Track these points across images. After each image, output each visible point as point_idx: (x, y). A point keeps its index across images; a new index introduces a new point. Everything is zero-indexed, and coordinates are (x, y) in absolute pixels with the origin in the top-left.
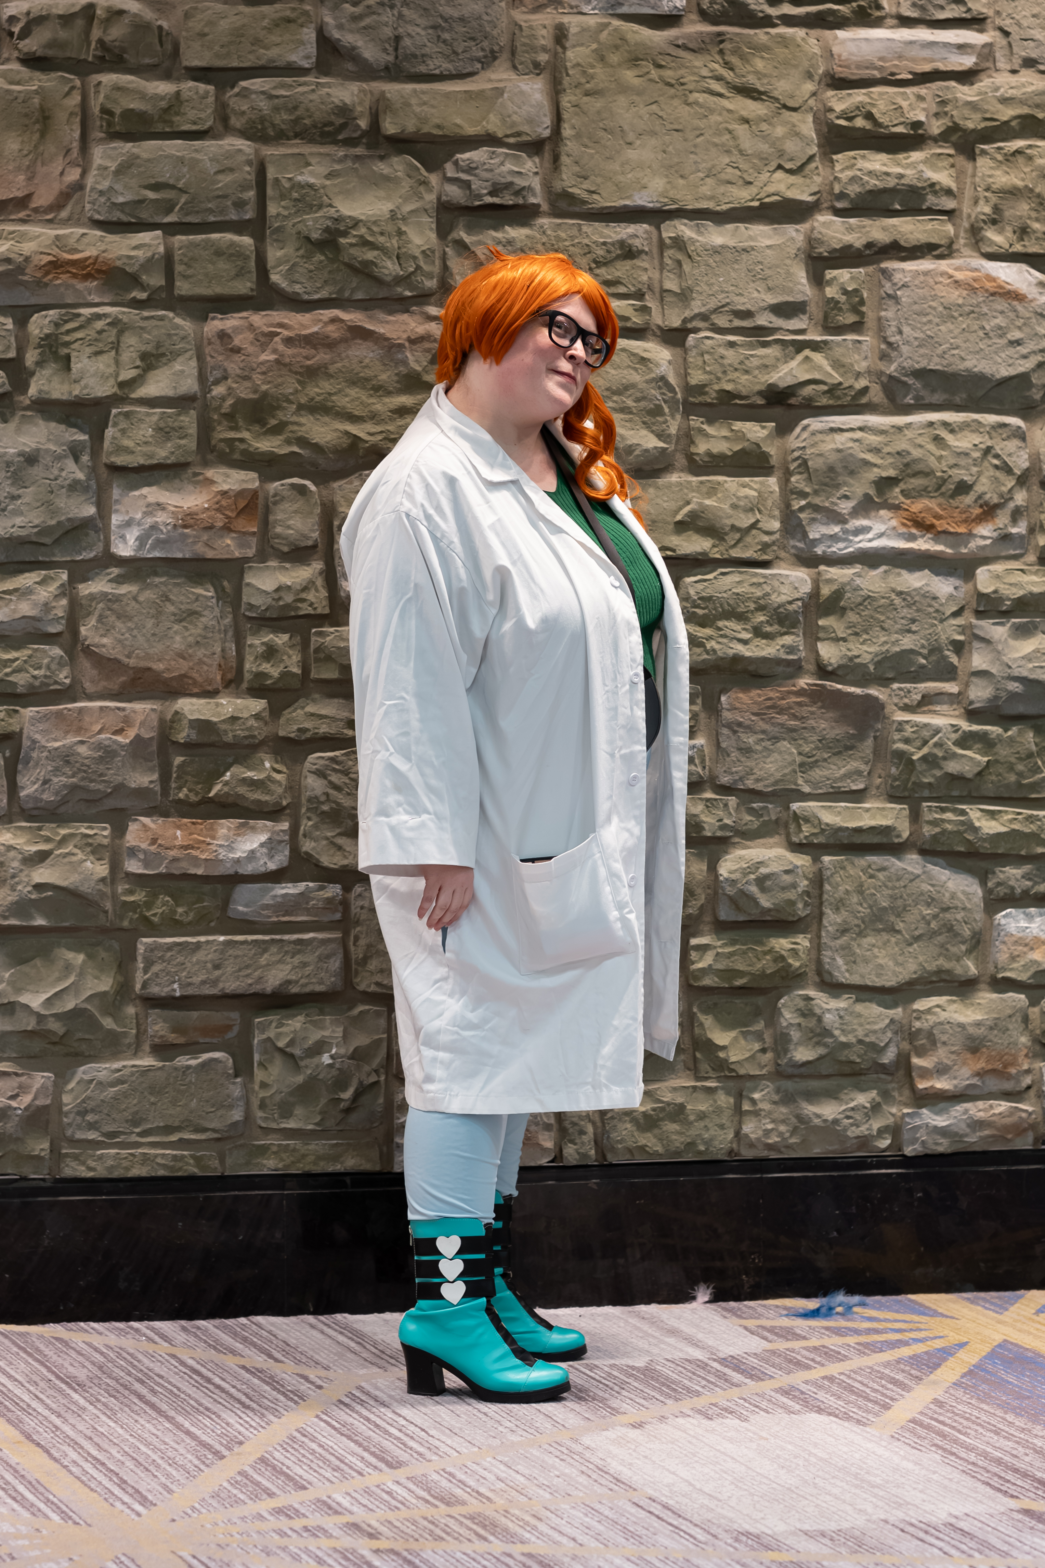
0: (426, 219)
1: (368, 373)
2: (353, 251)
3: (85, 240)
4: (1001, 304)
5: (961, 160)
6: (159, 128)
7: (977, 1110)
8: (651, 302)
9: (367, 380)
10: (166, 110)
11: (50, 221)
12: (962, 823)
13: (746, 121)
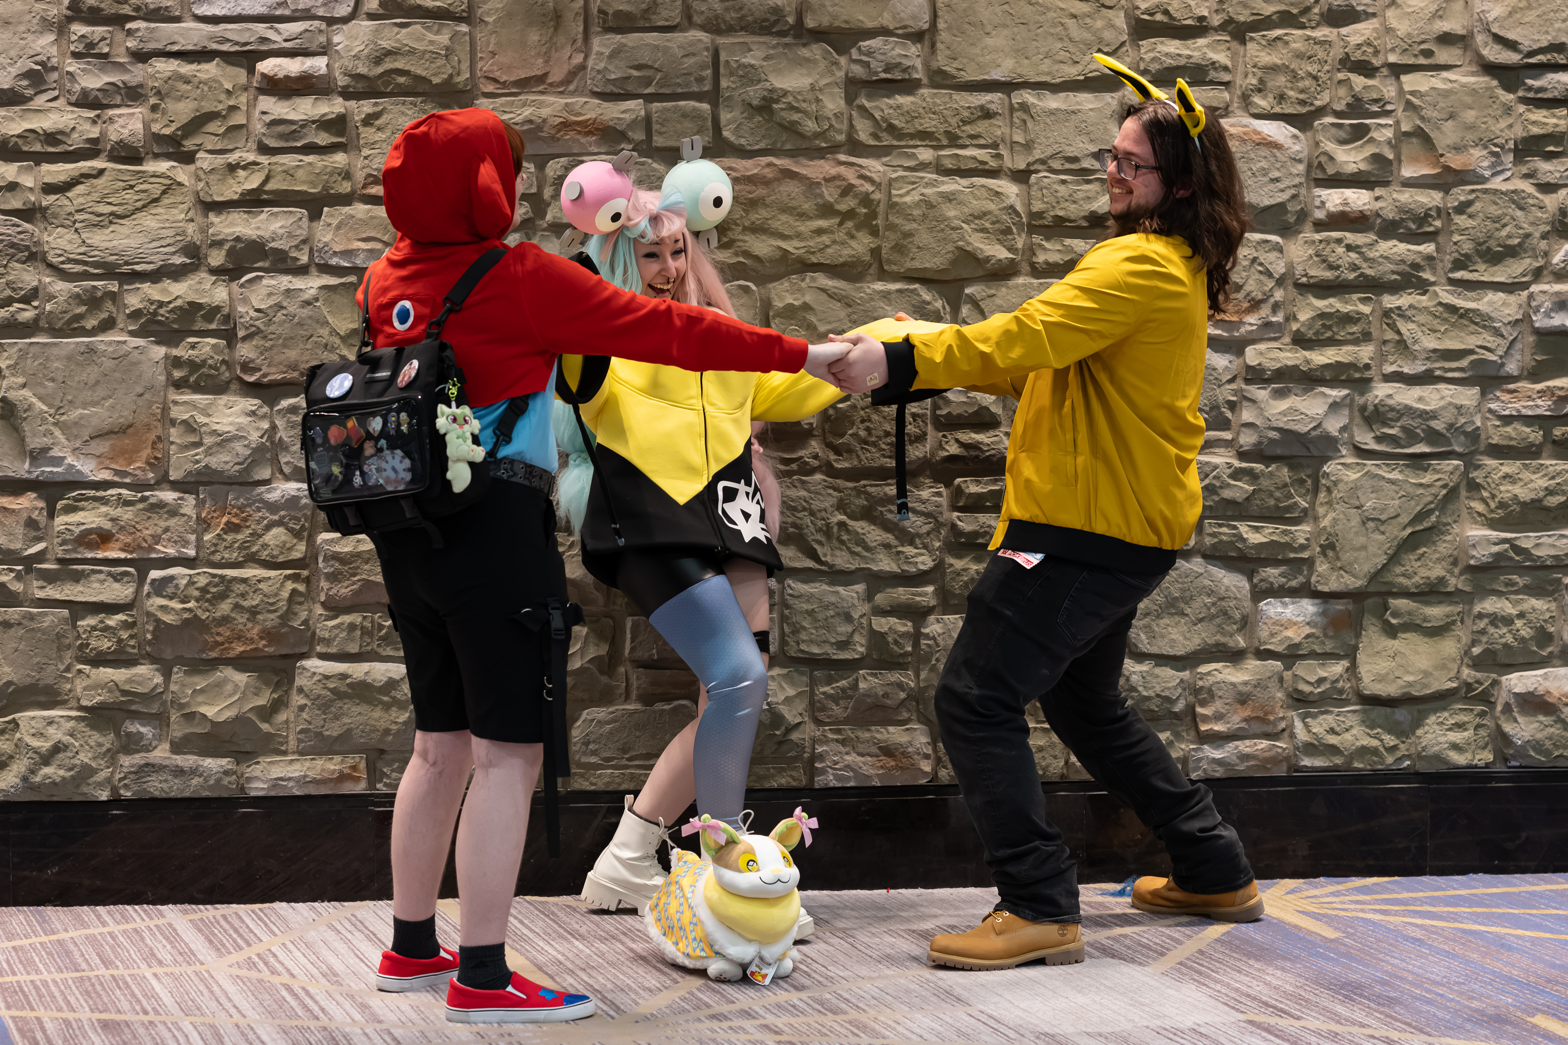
0: (837, 90)
1: (794, 203)
2: (783, 114)
3: (587, 107)
4: (1263, 151)
5: (1235, 45)
6: (641, 24)
7: (1245, 746)
8: (1003, 151)
9: (794, 208)
10: (646, 11)
11: (561, 93)
12: (1234, 535)
13: (1075, 17)
